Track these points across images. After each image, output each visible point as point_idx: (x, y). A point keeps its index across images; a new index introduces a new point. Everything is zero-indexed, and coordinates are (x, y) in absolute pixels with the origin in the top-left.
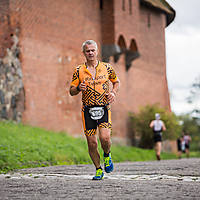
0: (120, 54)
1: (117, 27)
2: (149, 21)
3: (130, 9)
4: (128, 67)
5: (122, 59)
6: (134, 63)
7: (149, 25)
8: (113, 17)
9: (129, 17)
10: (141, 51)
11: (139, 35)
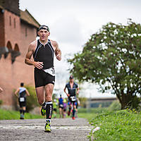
0: (8, 53)
1: (6, 36)
2: (26, 33)
3: (15, 25)
4: (13, 61)
5: (9, 56)
6: (17, 58)
7: (26, 35)
8: (4, 30)
9: (13, 30)
10: (21, 51)
11: (20, 41)
